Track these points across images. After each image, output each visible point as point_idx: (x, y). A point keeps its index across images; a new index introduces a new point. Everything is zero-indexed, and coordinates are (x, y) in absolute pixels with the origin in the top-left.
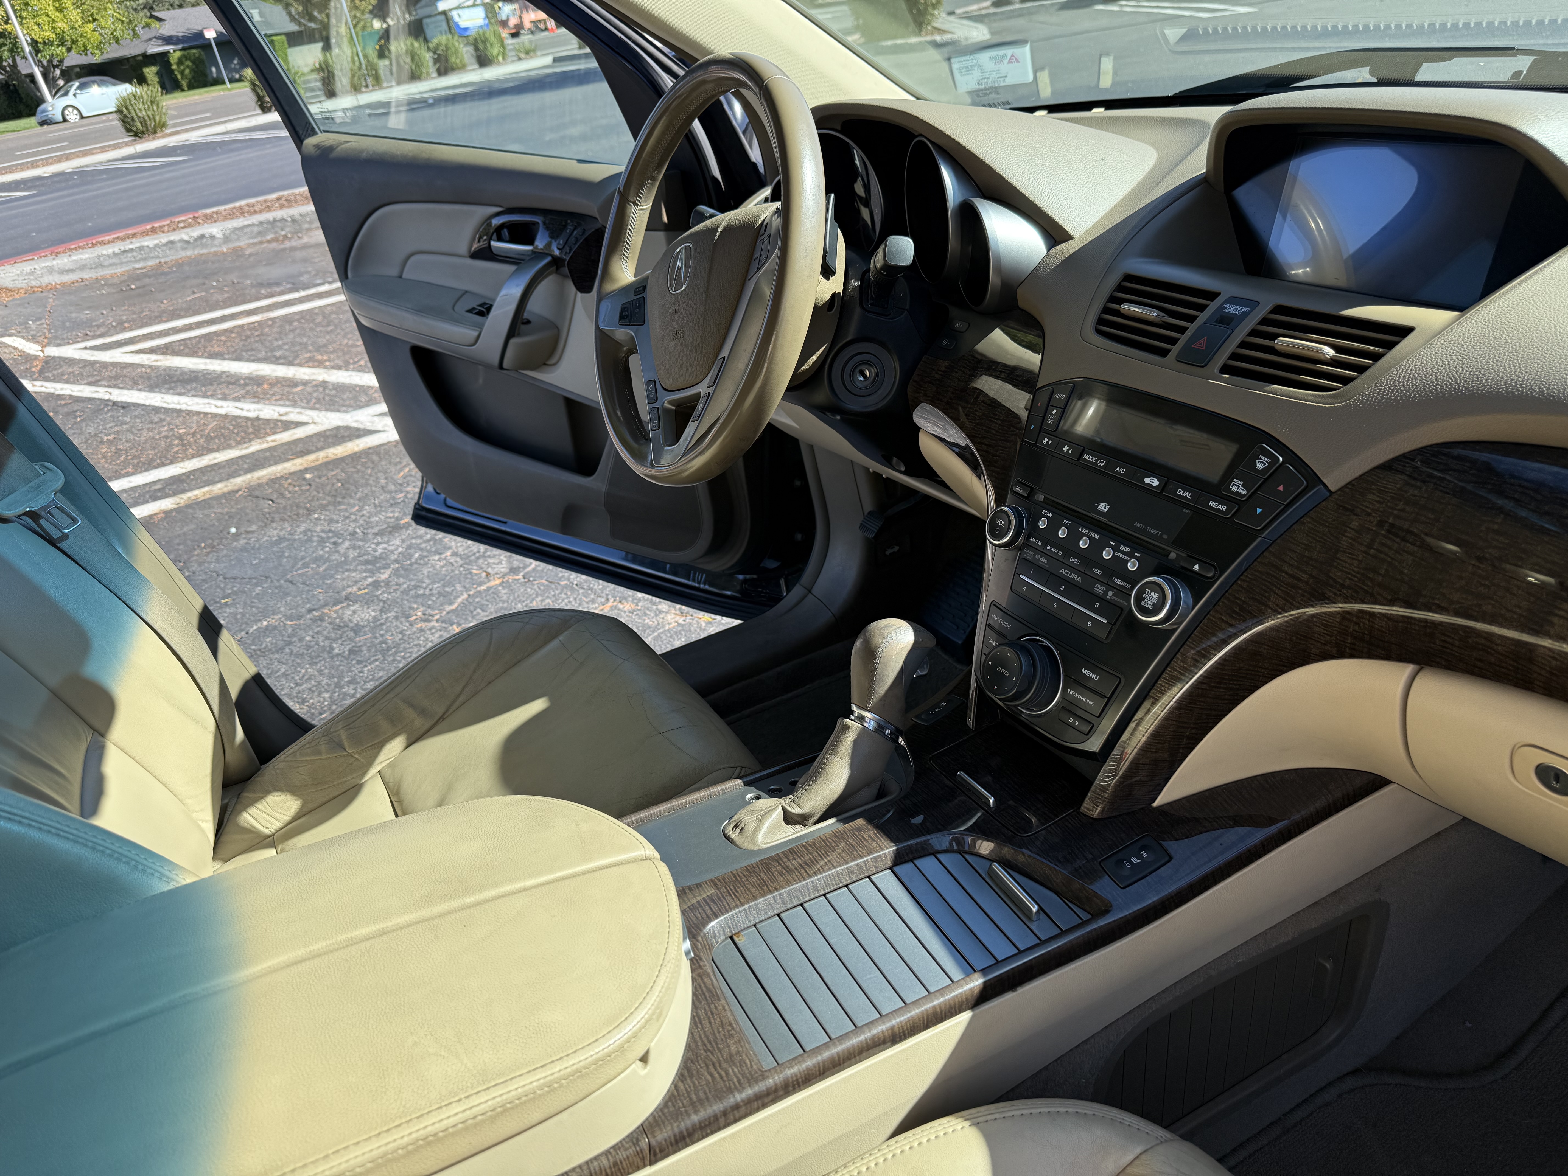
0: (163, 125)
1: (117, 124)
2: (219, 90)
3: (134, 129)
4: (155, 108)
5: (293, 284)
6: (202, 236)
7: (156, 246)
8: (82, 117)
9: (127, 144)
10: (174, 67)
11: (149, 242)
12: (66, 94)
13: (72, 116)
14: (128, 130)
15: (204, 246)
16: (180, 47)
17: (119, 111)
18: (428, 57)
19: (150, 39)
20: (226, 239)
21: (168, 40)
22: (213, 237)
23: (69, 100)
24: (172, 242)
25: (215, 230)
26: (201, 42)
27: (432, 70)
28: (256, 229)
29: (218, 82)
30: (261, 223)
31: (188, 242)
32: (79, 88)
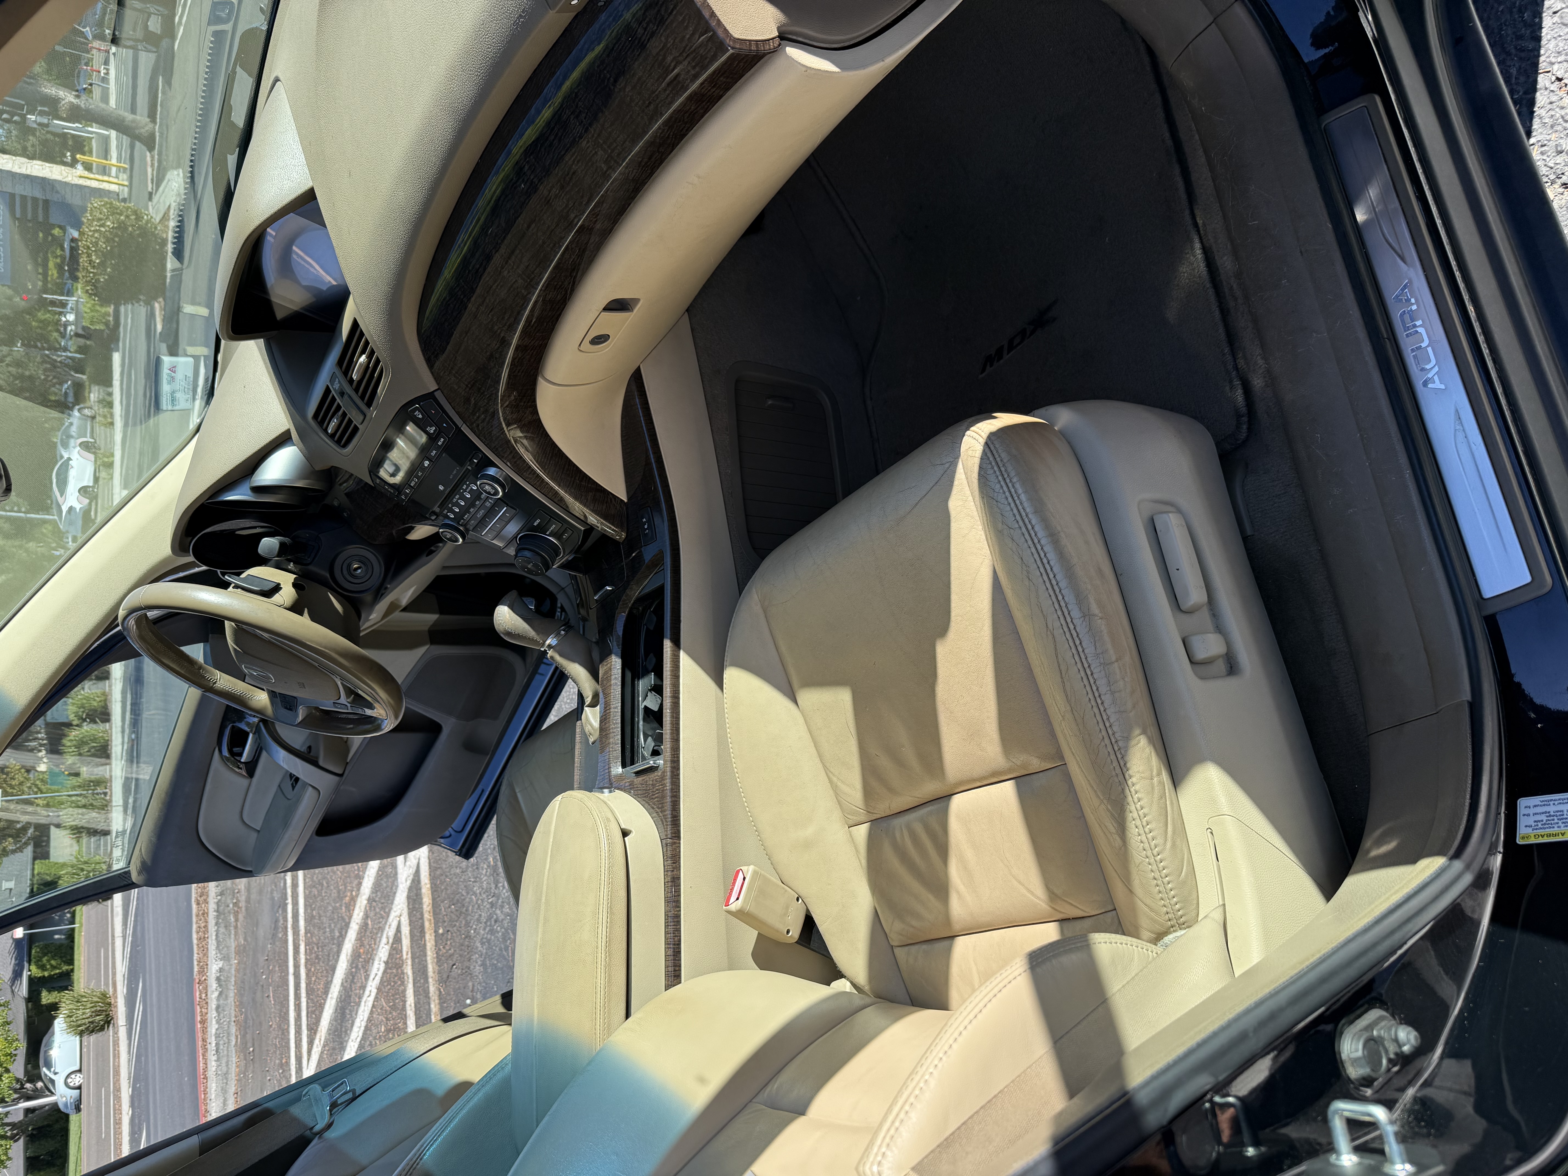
0: (104, 995)
1: (93, 1038)
2: (80, 935)
3: (102, 1023)
4: (85, 1000)
5: (279, 907)
6: (218, 979)
7: (218, 1022)
8: (80, 1071)
9: (116, 1033)
10: (46, 974)
11: (213, 1028)
12: (52, 1082)
13: (77, 1080)
14: (102, 1029)
15: (227, 980)
16: (26, 965)
17: (81, 1034)
18: (87, 728)
19: (13, 992)
20: (226, 958)
21: (17, 975)
22: (221, 970)
23: (59, 1081)
24: (218, 1007)
25: (214, 967)
26: (25, 943)
27: (101, 726)
28: (222, 930)
29: (70, 935)
30: (217, 924)
31: (221, 994)
32: (49, 1068)
